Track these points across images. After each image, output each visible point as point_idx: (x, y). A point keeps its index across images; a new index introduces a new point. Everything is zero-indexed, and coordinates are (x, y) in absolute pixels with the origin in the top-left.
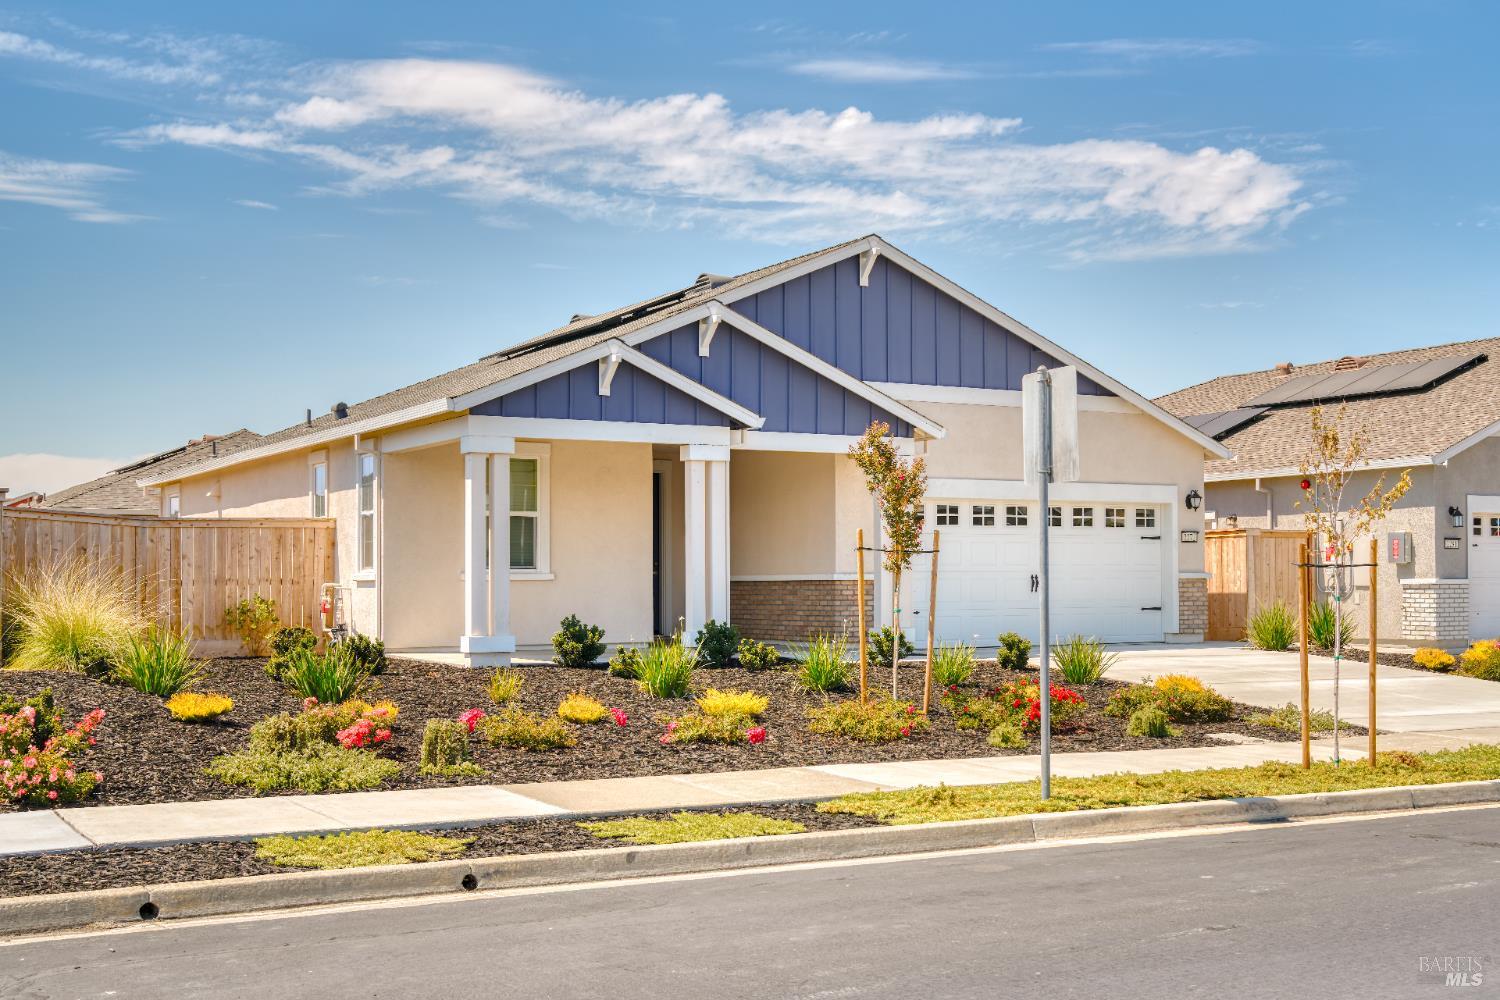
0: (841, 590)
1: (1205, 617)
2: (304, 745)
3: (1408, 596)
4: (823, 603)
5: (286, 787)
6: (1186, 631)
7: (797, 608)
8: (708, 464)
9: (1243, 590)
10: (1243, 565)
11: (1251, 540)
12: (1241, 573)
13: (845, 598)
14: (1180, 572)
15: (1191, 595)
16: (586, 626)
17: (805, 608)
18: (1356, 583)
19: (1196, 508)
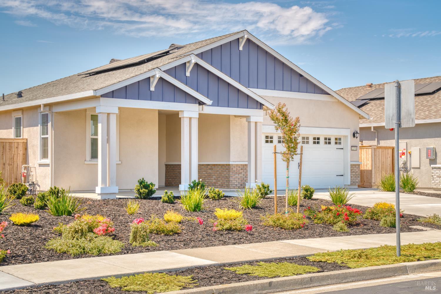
0: (232, 168)
1: (359, 179)
2: (86, 235)
3: (434, 171)
4: (224, 173)
5: (83, 254)
6: (353, 184)
7: (213, 175)
8: (190, 118)
9: (370, 169)
10: (370, 159)
11: (373, 149)
12: (369, 163)
13: (234, 171)
14: (351, 161)
15: (354, 170)
16: (147, 182)
17: (217, 175)
18: (412, 167)
19: (357, 137)
